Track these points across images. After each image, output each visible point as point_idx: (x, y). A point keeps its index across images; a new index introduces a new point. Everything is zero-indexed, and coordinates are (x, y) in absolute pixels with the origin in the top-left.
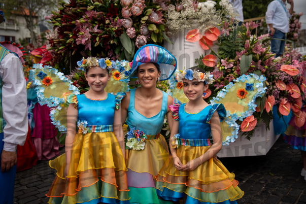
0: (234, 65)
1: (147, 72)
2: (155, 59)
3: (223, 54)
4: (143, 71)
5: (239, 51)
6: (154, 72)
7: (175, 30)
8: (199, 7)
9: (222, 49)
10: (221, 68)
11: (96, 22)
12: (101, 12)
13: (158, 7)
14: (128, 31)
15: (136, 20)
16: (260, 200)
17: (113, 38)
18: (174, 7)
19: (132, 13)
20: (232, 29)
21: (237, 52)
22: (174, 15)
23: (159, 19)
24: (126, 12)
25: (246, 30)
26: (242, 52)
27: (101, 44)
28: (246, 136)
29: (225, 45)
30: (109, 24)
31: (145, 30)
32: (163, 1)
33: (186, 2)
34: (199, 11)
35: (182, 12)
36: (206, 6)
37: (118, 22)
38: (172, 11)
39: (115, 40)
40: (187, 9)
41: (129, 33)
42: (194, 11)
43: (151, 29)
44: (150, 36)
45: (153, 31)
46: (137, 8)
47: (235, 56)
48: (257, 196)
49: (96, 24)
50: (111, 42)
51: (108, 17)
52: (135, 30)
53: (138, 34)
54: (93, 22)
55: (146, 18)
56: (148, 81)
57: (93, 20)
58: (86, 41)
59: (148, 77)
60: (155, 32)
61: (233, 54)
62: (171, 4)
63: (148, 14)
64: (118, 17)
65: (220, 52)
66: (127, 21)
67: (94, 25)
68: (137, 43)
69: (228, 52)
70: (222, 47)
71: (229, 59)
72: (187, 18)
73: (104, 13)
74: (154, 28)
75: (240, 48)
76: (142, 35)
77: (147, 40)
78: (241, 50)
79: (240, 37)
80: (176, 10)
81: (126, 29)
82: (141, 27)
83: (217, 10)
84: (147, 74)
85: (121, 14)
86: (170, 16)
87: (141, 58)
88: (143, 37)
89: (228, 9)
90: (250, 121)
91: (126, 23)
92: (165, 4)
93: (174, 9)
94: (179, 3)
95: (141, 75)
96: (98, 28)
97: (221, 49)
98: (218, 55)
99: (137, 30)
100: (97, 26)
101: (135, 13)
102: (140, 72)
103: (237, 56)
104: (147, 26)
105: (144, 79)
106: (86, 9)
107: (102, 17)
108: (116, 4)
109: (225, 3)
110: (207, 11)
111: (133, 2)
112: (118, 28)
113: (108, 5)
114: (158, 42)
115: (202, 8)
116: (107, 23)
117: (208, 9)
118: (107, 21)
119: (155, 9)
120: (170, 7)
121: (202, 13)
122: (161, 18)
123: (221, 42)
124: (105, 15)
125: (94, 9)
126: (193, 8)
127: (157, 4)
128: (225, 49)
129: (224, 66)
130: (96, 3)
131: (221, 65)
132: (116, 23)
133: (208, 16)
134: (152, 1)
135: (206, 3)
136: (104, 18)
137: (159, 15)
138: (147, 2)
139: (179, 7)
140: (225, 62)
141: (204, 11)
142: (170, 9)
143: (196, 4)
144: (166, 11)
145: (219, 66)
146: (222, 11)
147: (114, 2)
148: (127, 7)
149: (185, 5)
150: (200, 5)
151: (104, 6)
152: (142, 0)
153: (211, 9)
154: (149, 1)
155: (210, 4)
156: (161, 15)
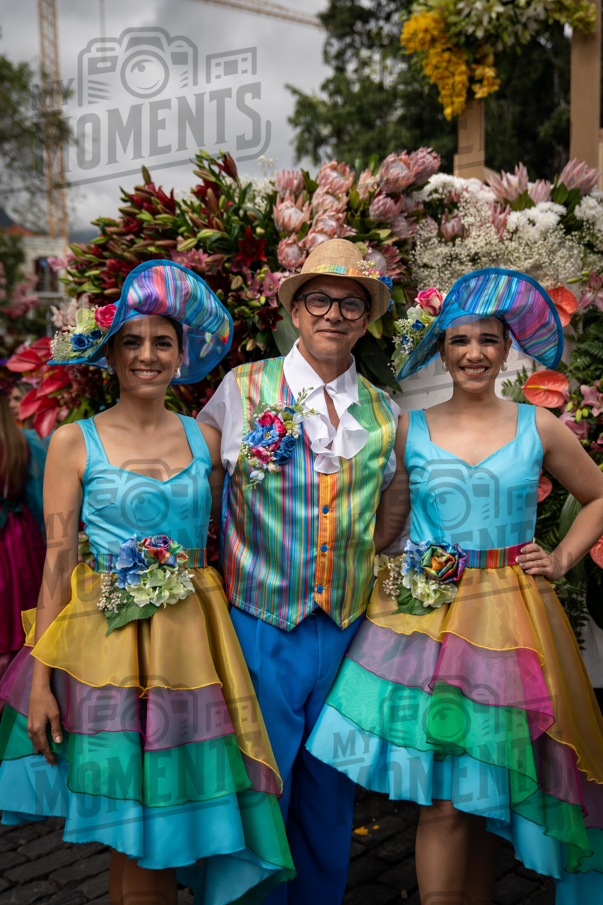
1: (148, 343)
2: (178, 306)
3: (588, 367)
4: (136, 341)
8: (511, 226)
9: (586, 353)
10: (579, 414)
12: (218, 256)
13: (384, 233)
17: (254, 332)
18: (433, 225)
23: (389, 270)
24: (290, 253)
29: (595, 338)
30: (240, 289)
32: (402, 212)
33: (472, 210)
34: (511, 239)
35: (458, 241)
36: (532, 223)
37: (268, 281)
38: (428, 240)
39: (258, 336)
40: (473, 234)
42: (495, 239)
50: (249, 347)
51: (237, 267)
62: (424, 216)
64: (265, 268)
65: (580, 362)
70: (583, 346)
72: (474, 259)
73: (226, 257)
83: (567, 231)
84: (149, 353)
85: (276, 260)
86: (423, 257)
92: (406, 218)
93: (435, 232)
94: (451, 212)
97: (581, 353)
98: (572, 369)
105: (137, 365)
106: (175, 247)
107: (220, 268)
108: (259, 230)
109: (593, 212)
110: (537, 236)
111: (311, 218)
112: (267, 298)
113: (236, 231)
114: (386, 335)
115: (520, 229)
116: (234, 286)
117: (538, 232)
118: (234, 281)
119: (375, 242)
120: (421, 228)
121: (520, 244)
122: (394, 266)
123: (584, 330)
124: (228, 261)
125: (197, 247)
126: (493, 229)
127: (381, 225)
128: (595, 351)
129: (591, 407)
130: (205, 233)
131: (579, 403)
132: (261, 286)
133: (540, 254)
134: (368, 215)
135: (532, 212)
136: (227, 271)
137: (387, 255)
138: (353, 216)
139: (450, 226)
140: (592, 393)
141: (526, 237)
142: (422, 232)
143: (502, 216)
144: (410, 241)
145: (574, 405)
146: (584, 234)
147: (256, 223)
148: (293, 237)
149: (467, 221)
150: (515, 218)
151: (226, 235)
152: (338, 211)
153: (547, 231)
154: (359, 213)
155: (546, 214)
156: (394, 257)
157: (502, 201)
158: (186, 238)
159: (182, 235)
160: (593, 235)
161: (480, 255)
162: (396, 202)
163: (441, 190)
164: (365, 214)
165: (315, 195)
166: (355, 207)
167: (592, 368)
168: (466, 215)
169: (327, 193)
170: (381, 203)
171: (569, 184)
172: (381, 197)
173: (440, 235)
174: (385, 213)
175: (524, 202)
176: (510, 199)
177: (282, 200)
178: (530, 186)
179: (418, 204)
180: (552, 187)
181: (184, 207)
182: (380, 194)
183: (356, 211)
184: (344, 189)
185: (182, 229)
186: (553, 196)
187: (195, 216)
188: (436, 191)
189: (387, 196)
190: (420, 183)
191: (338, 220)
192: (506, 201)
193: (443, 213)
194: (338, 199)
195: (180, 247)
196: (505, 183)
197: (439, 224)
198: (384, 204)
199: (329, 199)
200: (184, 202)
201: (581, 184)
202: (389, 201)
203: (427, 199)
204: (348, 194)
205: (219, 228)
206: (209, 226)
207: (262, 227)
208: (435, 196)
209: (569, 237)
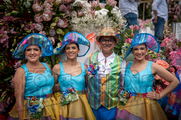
1: (71, 48)
2: (76, 41)
4: (69, 48)
6: (76, 49)
11: (12, 25)
12: (17, 18)
13: (63, 15)
15: (46, 25)
19: (43, 19)
20: (121, 32)
22: (76, 20)
24: (38, 18)
25: (131, 32)
30: (24, 28)
31: (54, 33)
32: (68, 9)
33: (86, 10)
34: (95, 18)
35: (82, 18)
36: (101, 14)
37: (32, 26)
38: (75, 16)
40: (86, 16)
43: (58, 33)
44: (58, 37)
46: (47, 15)
49: (13, 27)
52: (45, 34)
53: (48, 36)
54: (10, 25)
55: (54, 24)
56: (72, 54)
57: (10, 23)
58: (4, 41)
59: (72, 52)
60: (62, 35)
62: (73, 10)
63: (56, 21)
64: (31, 22)
66: (39, 25)
67: (11, 27)
72: (86, 22)
74: (61, 32)
76: (51, 36)
77: (55, 40)
84: (71, 50)
85: (34, 20)
86: (73, 21)
87: (68, 39)
88: (52, 38)
91: (38, 27)
92: (69, 11)
93: (76, 15)
94: (80, 9)
95: (68, 51)
96: (15, 30)
99: (48, 33)
100: (14, 28)
101: (46, 19)
102: (67, 49)
104: (55, 30)
105: (69, 53)
106: (4, 14)
107: (17, 21)
108: (29, 12)
109: (115, 12)
110: (102, 17)
111: (44, 9)
112: (31, 30)
113: (22, 12)
115: (98, 15)
116: (22, 27)
118: (22, 25)
119: (61, 17)
120: (73, 13)
121: (98, 19)
122: (66, 23)
124: (20, 19)
125: (11, 15)
126: (91, 15)
127: (63, 12)
130: (14, 12)
132: (30, 27)
133: (103, 22)
134: (59, 9)
135: (101, 11)
136: (20, 22)
137: (64, 21)
138: (55, 9)
139: (80, 13)
141: (99, 17)
142: (73, 15)
143: (93, 11)
144: (70, 17)
146: (113, 18)
147: (28, 9)
148: (39, 14)
149: (85, 12)
150: (97, 12)
151: (20, 13)
152: (51, 8)
153: (104, 16)
154: (56, 9)
155: (104, 12)
156: (66, 21)
157: (93, 7)
158: (8, 13)
159: (6, 11)
160: (115, 18)
161: (88, 21)
162: (66, 7)
163: (77, 4)
164: (58, 9)
165: (44, 3)
166: (55, 6)
168: (84, 11)
169: (48, 2)
170: (63, 6)
171: (110, 4)
172: (63, 5)
173: (78, 15)
174: (64, 9)
175: (98, 8)
176: (95, 7)
177: (35, 3)
178: (100, 4)
179: (72, 7)
180: (105, 5)
181: (6, 3)
182: (62, 4)
183: (56, 8)
184: (52, 1)
185: (6, 9)
186: (106, 7)
187: (10, 6)
188: (76, 4)
189: (64, 5)
190: (73, 2)
191: (51, 10)
192: (94, 8)
193: (78, 10)
194: (51, 4)
195: (6, 15)
196: (94, 3)
197: (77, 12)
198: (64, 7)
199: (48, 4)
200: (6, 2)
201: (113, 4)
202: (65, 6)
203: (74, 6)
204: (53, 3)
205: (17, 10)
206: (15, 10)
207: (30, 11)
208: (76, 5)
209: (110, 18)
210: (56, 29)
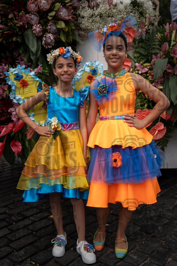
0: (150, 69)
3: (138, 57)
5: (156, 54)
7: (87, 30)
9: (138, 52)
10: (134, 72)
12: (4, 5)
14: (34, 28)
15: (42, 14)
16: (170, 214)
17: (17, 35)
18: (87, 2)
19: (39, 8)
20: (150, 30)
21: (154, 56)
22: (86, 13)
23: (68, 16)
24: (32, 7)
25: (165, 31)
26: (159, 55)
27: (4, 42)
28: (161, 146)
29: (142, 47)
30: (13, 19)
31: (54, 28)
34: (114, 8)
35: (95, 9)
36: (122, 3)
37: (24, 17)
38: (83, 8)
39: (19, 37)
40: (101, 6)
41: (35, 30)
42: (108, 8)
43: (59, 27)
44: (59, 35)
45: (62, 29)
46: (44, 1)
47: (151, 60)
48: (169, 210)
50: (14, 39)
51: (12, 11)
52: (41, 27)
53: (45, 31)
55: (53, 14)
60: (64, 30)
61: (149, 58)
63: (56, 9)
64: (23, 12)
65: (136, 55)
66: (33, 16)
68: (43, 42)
69: (143, 55)
70: (137, 50)
71: (145, 62)
72: (101, 16)
73: (7, 6)
74: (62, 25)
75: (158, 51)
76: (49, 33)
77: (55, 39)
78: (157, 53)
79: (158, 39)
80: (89, 7)
81: (32, 26)
82: (49, 25)
83: (134, 7)
85: (27, 9)
86: (82, 14)
88: (50, 35)
89: (146, 6)
90: (159, 129)
91: (31, 19)
93: (87, 5)
96: (1, 23)
97: (136, 52)
98: (133, 58)
99: (44, 27)
101: (42, 8)
103: (153, 60)
104: (55, 24)
109: (143, 0)
110: (123, 8)
114: (67, 41)
115: (117, 5)
116: (10, 17)
117: (124, 7)
118: (10, 15)
119: (64, 4)
120: (82, 3)
121: (117, 10)
122: (71, 14)
123: (138, 45)
126: (107, 5)
128: (141, 52)
129: (138, 70)
131: (135, 69)
132: (21, 19)
133: (124, 14)
136: (8, 12)
137: (68, 10)
139: (93, 3)
140: (139, 66)
141: (119, 8)
142: (82, 5)
145: (133, 69)
146: (140, 9)
149: (99, 1)
150: (116, 0)
153: (127, 6)
156: (71, 10)
161: (102, 13)
167: (140, 58)
209: (134, 8)
210: (56, 21)
